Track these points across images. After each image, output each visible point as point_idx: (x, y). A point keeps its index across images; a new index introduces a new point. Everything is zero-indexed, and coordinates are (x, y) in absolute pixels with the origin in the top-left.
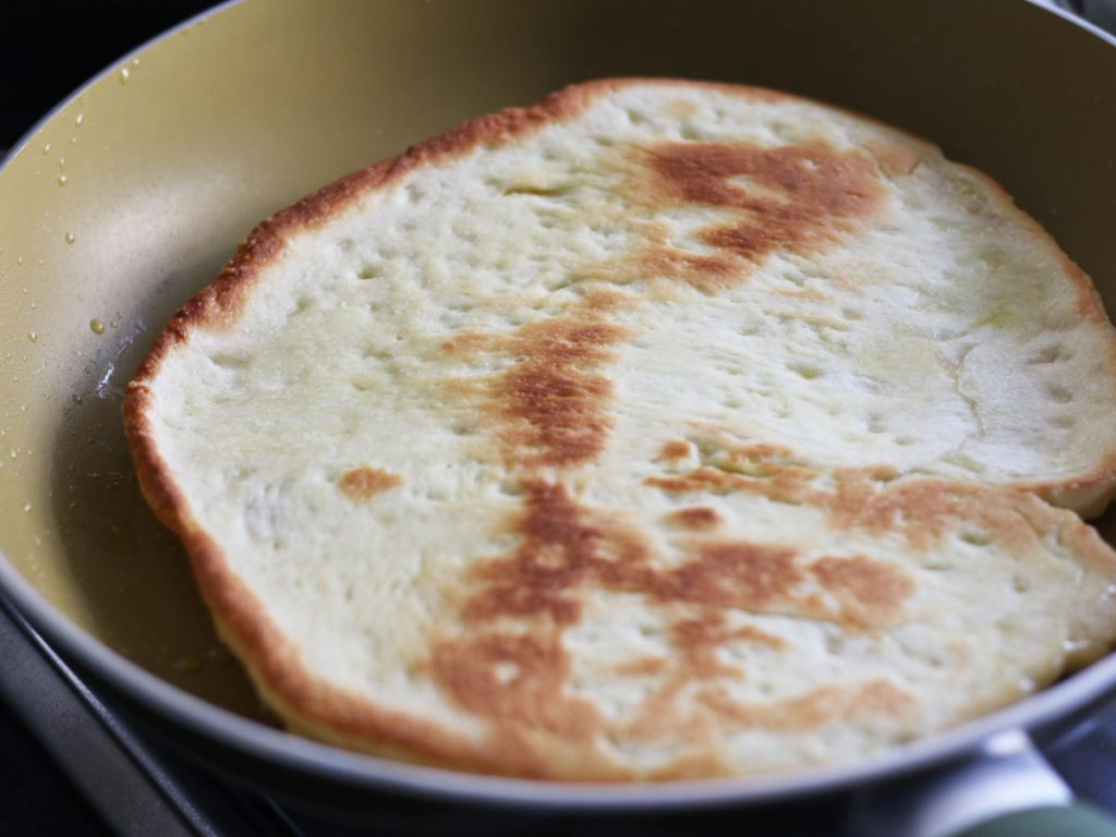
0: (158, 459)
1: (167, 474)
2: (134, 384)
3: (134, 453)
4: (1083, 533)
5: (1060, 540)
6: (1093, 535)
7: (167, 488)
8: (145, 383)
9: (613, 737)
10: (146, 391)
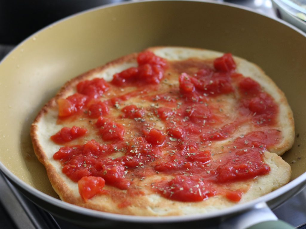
0: (39, 145)
1: (41, 149)
2: (33, 124)
3: (33, 143)
4: (278, 158)
5: (272, 160)
6: (281, 158)
7: (41, 153)
8: (36, 124)
9: (152, 208)
10: (36, 126)
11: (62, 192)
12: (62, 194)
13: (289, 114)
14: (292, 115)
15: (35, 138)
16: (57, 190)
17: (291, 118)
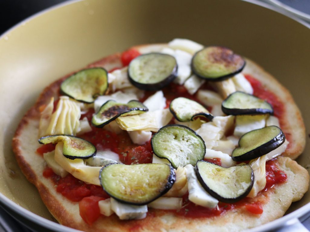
2: (14, 139)
3: (18, 161)
4: (293, 163)
5: (286, 166)
6: (296, 163)
10: (18, 140)
11: (60, 218)
12: (62, 220)
13: (298, 114)
14: (300, 115)
15: (19, 155)
16: (55, 216)
17: (300, 119)
